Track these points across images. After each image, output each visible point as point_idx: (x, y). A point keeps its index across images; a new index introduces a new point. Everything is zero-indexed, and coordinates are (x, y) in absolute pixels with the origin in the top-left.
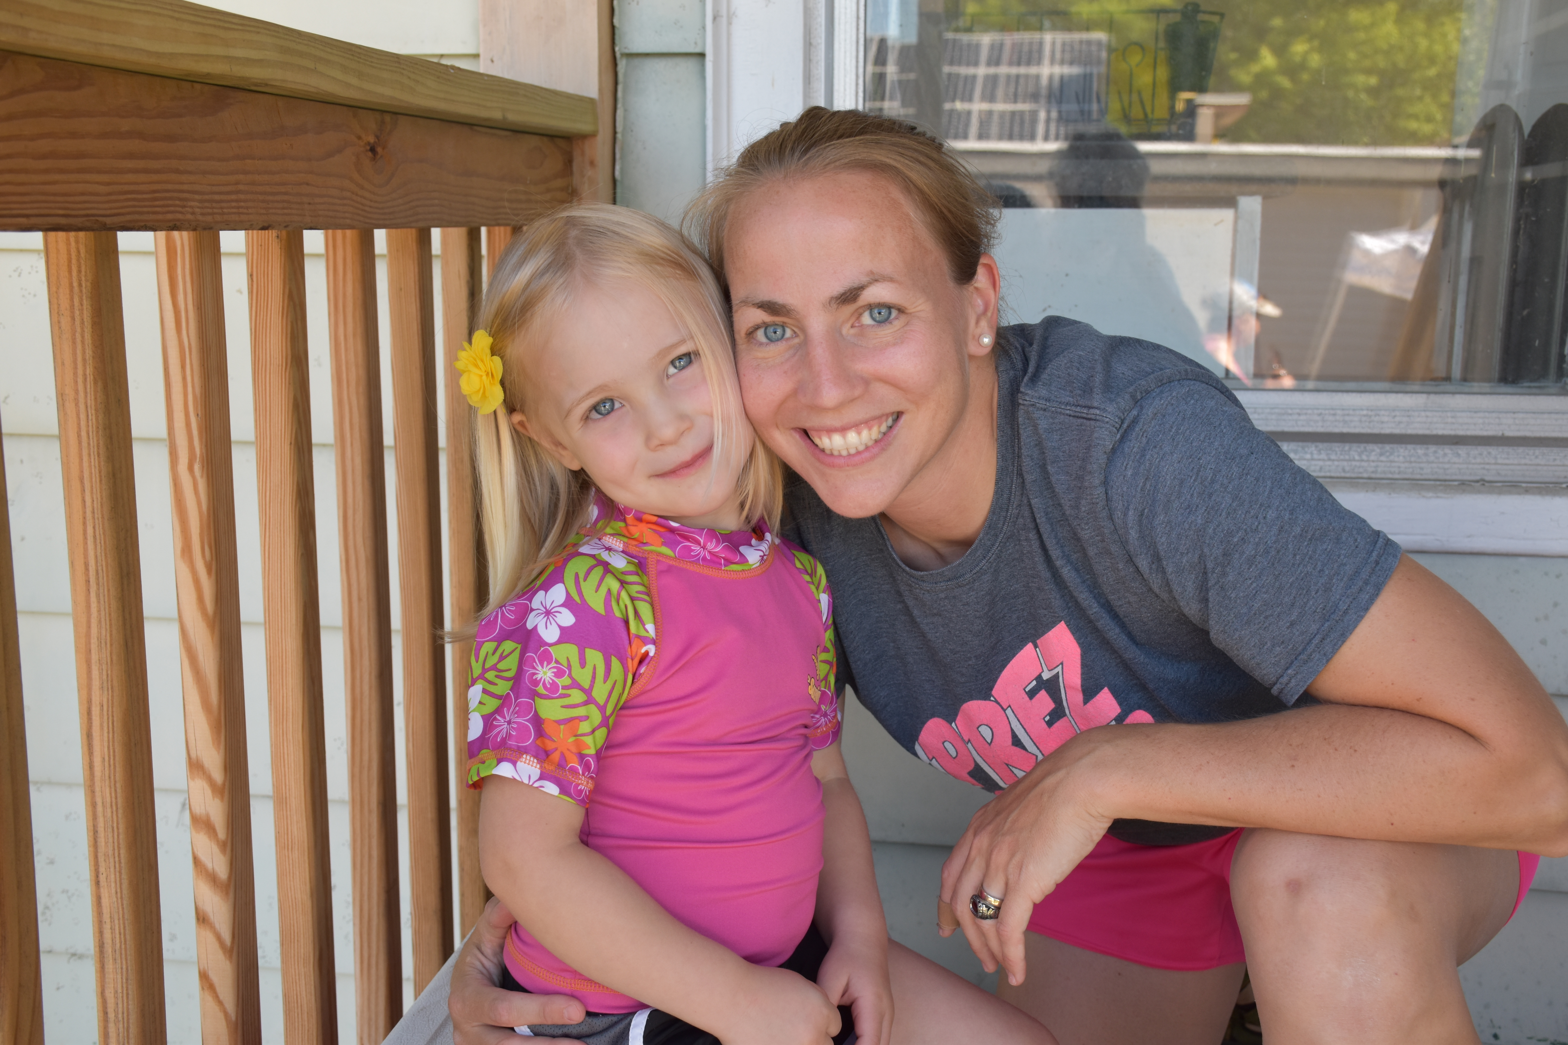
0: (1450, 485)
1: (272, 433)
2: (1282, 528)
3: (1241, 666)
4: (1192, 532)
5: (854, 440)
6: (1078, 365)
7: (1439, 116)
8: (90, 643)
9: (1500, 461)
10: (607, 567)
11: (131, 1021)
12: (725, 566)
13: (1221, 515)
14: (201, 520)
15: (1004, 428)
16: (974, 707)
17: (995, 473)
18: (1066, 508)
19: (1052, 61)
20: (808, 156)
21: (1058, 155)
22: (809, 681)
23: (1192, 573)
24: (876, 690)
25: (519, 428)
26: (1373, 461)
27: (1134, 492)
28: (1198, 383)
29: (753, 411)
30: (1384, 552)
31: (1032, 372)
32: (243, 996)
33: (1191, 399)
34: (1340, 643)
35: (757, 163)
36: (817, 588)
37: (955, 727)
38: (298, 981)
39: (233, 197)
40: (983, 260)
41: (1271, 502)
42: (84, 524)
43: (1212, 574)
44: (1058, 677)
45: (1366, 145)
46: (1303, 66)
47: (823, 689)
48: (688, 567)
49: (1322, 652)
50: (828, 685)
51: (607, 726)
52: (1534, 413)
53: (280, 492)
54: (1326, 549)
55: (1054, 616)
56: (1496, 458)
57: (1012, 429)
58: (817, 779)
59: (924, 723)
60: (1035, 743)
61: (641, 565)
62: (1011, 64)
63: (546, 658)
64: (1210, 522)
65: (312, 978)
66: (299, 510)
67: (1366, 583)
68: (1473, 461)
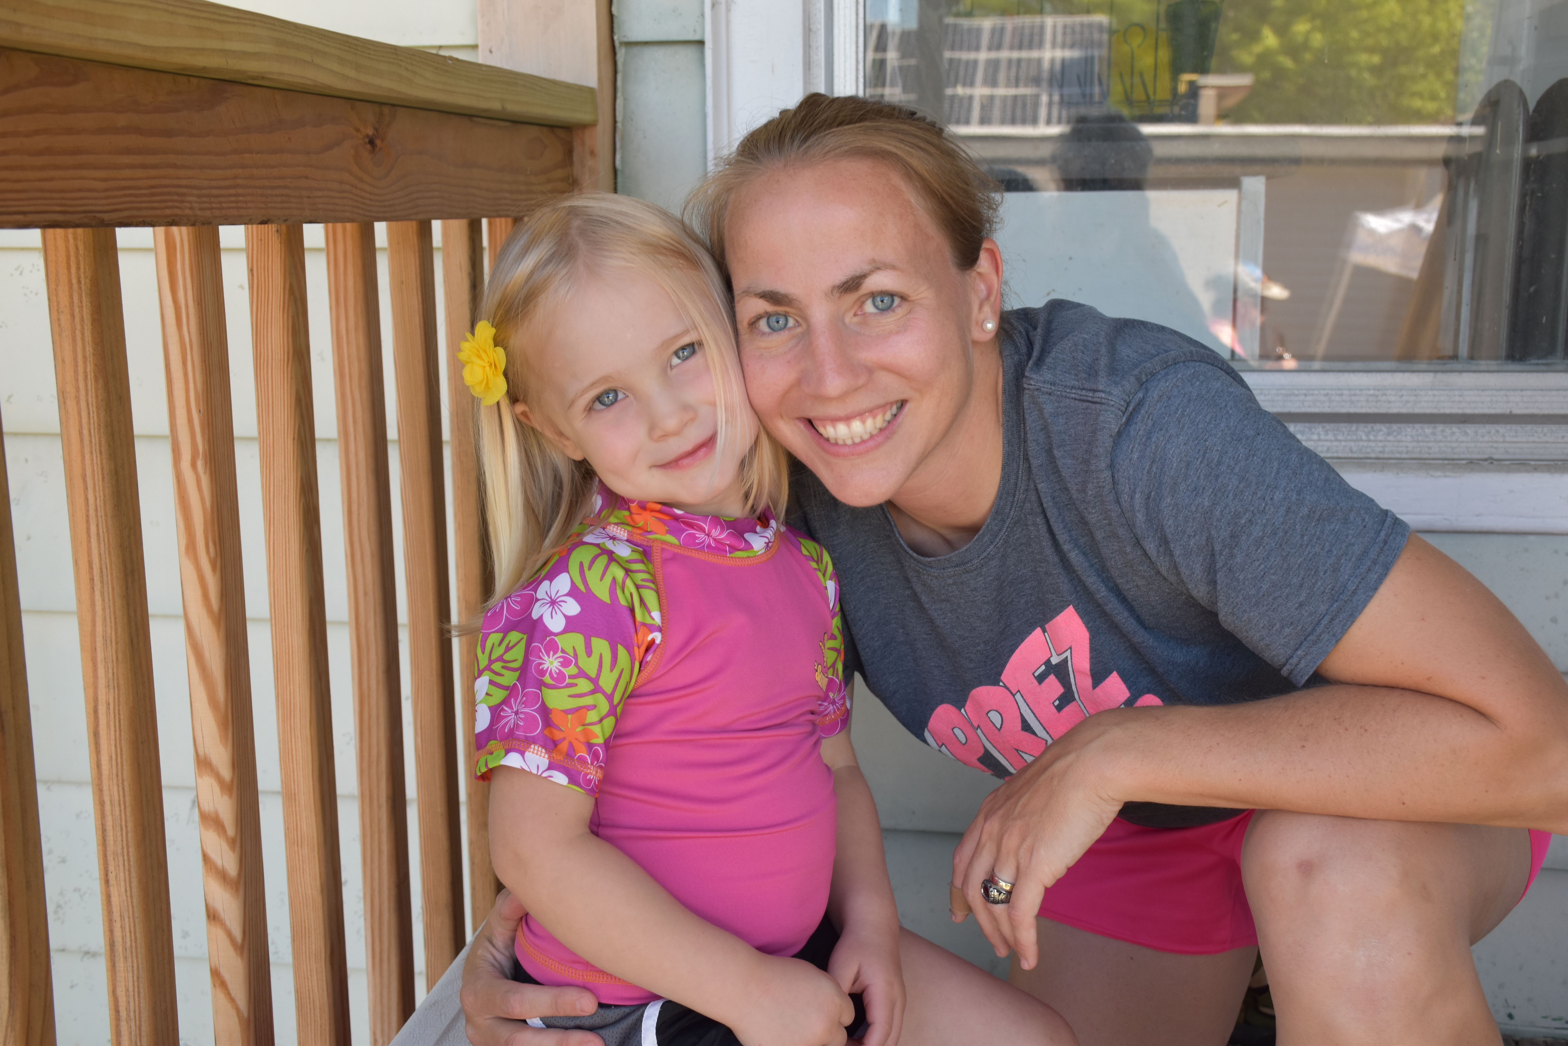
0: (1457, 464)
1: (275, 428)
2: (1289, 509)
3: (1251, 648)
4: (1199, 515)
5: (858, 429)
6: (1083, 348)
7: (1443, 94)
8: (95, 642)
9: (1508, 439)
10: (611, 557)
11: (143, 1019)
12: (730, 553)
13: (1227, 497)
14: (205, 517)
15: (1009, 413)
16: (983, 693)
17: (1001, 458)
18: (1073, 492)
19: (1054, 45)
20: (807, 144)
21: (1061, 138)
22: (816, 668)
23: (1200, 556)
24: (885, 677)
25: (522, 419)
26: (1381, 441)
27: (1140, 476)
28: (1203, 365)
29: (757, 401)
30: (1392, 531)
31: (1036, 357)
32: (255, 993)
33: (1197, 380)
34: (1349, 623)
35: (756, 153)
36: (824, 575)
37: (964, 713)
38: (309, 977)
39: (232, 191)
40: (985, 245)
41: (1277, 484)
42: (88, 522)
43: (1220, 557)
44: (1067, 662)
45: (1370, 124)
46: (1305, 46)
47: (830, 676)
48: (693, 555)
49: (1331, 633)
50: (835, 672)
51: (615, 715)
52: (1542, 390)
53: (283, 487)
54: (1334, 530)
55: (1063, 601)
56: (1504, 436)
57: (1018, 413)
58: (827, 766)
59: (933, 710)
60: (1044, 729)
61: (646, 553)
62: (1012, 48)
63: (552, 647)
64: (1217, 504)
65: (324, 974)
66: (303, 503)
67: (1375, 563)
68: (1481, 439)
